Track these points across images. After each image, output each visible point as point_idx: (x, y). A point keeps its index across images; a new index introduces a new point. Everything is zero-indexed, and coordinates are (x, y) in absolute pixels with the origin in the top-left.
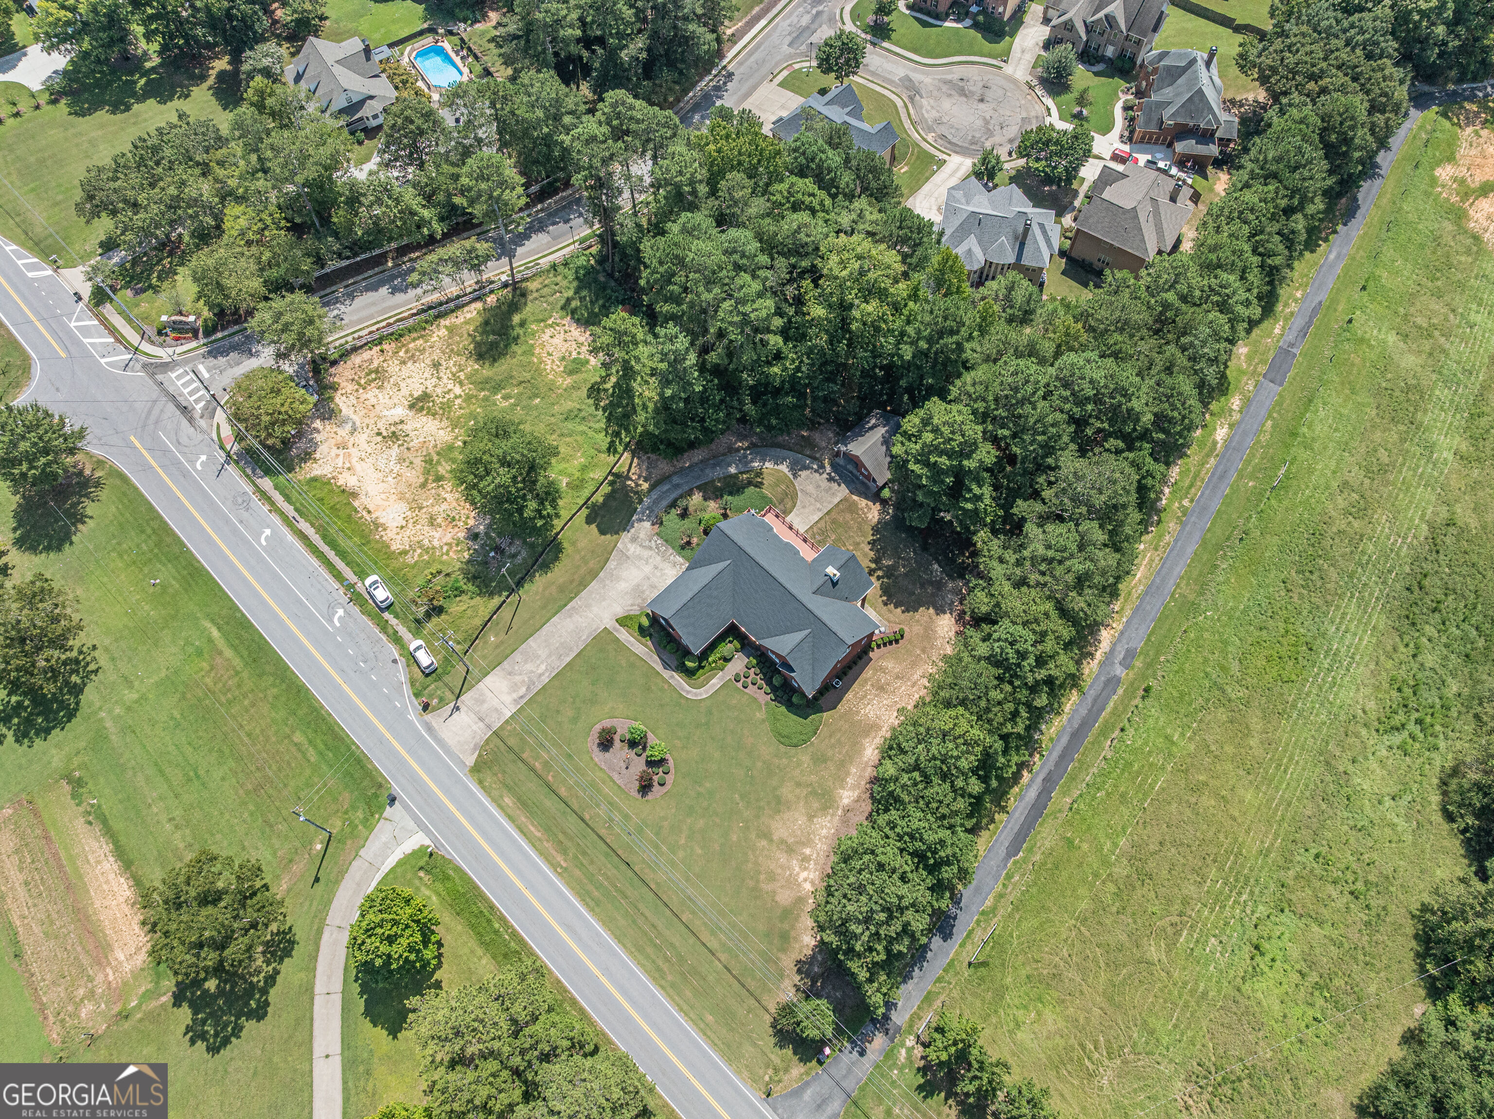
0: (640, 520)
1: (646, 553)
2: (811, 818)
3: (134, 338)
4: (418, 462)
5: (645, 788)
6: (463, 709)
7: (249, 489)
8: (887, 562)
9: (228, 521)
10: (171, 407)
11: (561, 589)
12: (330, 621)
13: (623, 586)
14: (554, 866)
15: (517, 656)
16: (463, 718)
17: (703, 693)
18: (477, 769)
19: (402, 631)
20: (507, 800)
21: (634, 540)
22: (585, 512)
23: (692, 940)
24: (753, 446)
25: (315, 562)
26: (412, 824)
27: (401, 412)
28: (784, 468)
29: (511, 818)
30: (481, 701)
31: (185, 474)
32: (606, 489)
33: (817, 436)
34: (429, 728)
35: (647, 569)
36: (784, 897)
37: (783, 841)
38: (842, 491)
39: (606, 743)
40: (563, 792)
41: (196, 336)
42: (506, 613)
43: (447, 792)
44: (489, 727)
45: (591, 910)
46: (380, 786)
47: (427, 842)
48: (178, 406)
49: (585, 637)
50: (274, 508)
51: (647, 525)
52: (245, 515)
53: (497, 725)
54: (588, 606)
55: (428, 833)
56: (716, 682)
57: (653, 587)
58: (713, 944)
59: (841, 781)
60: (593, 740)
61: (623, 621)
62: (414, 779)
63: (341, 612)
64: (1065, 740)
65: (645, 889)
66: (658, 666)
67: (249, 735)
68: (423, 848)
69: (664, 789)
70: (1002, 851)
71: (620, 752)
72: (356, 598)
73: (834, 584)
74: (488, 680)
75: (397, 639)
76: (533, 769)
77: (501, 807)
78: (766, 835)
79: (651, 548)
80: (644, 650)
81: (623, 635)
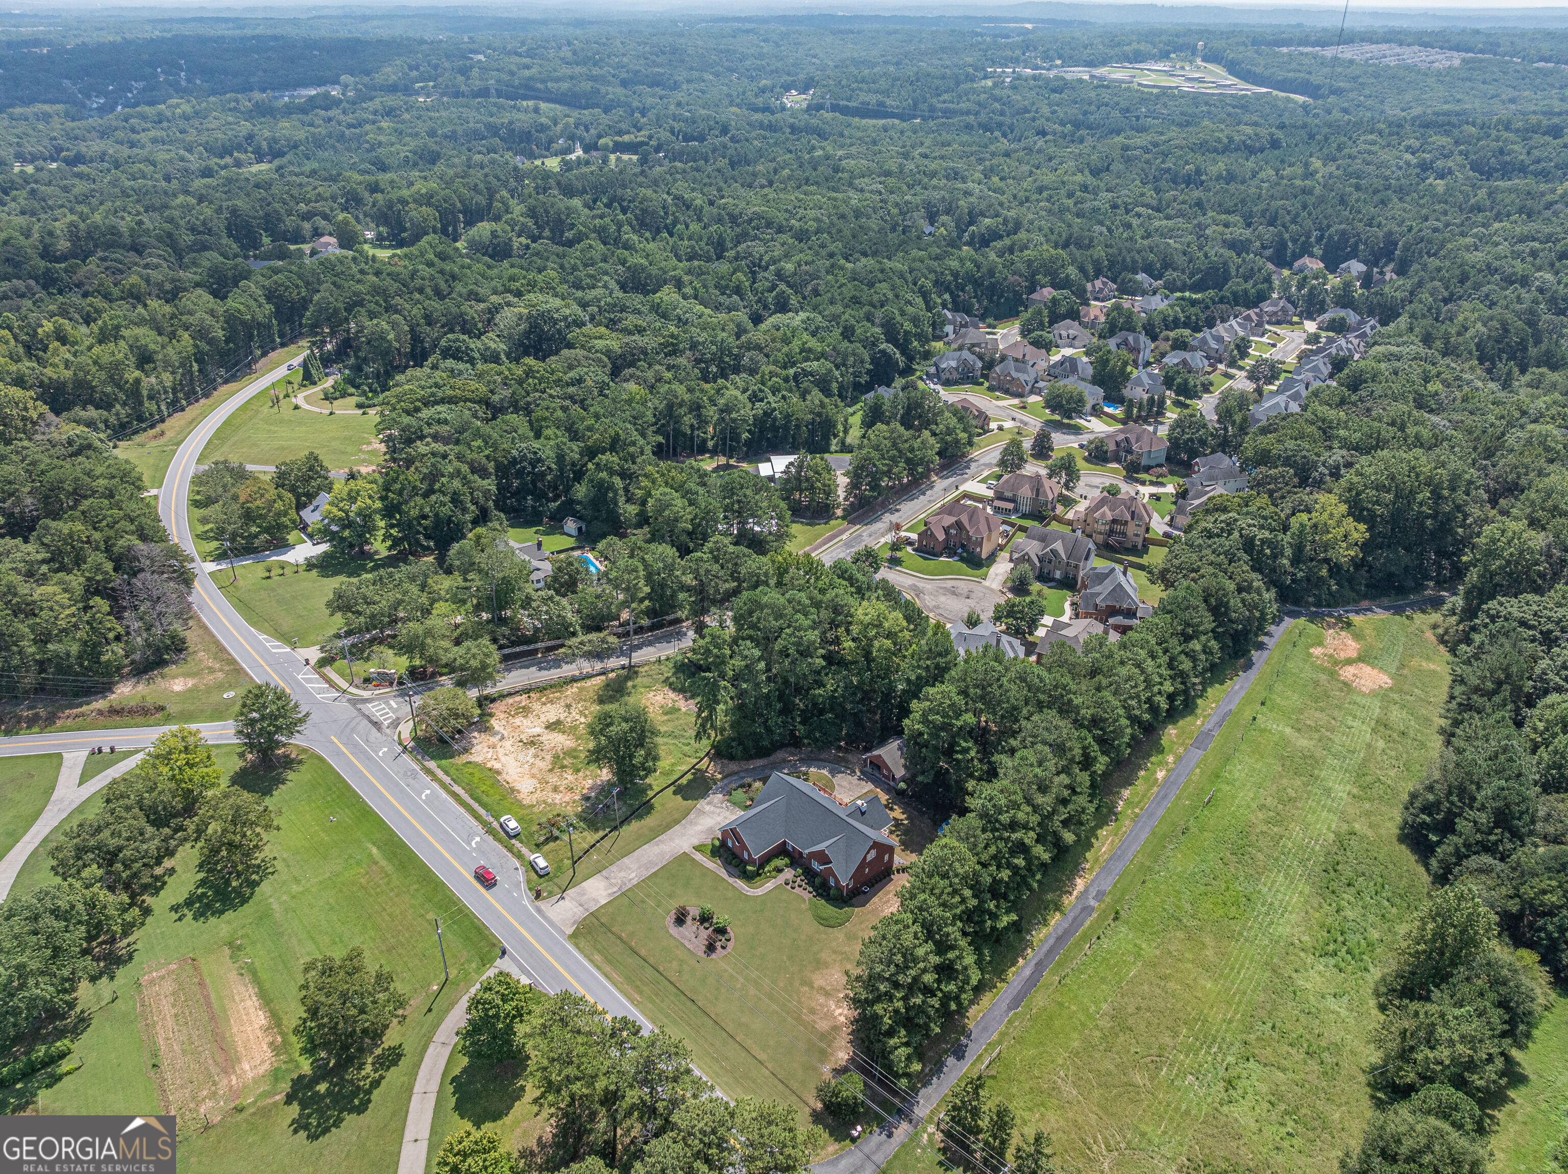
0: (714, 794)
1: (718, 810)
3: (344, 685)
4: (549, 757)
5: (711, 948)
6: (567, 899)
7: (417, 768)
9: (398, 784)
10: (366, 722)
11: (651, 829)
12: (469, 844)
13: (699, 828)
15: (613, 868)
16: (567, 904)
17: (759, 892)
18: (574, 937)
19: (524, 850)
20: (596, 957)
21: (709, 803)
22: (672, 788)
23: (744, 1054)
24: (801, 760)
25: (462, 810)
26: (516, 971)
27: (538, 730)
28: (825, 772)
29: (599, 968)
30: (583, 894)
31: (369, 758)
32: (689, 776)
33: (850, 757)
34: (539, 911)
35: (719, 819)
36: (823, 1025)
37: (822, 988)
38: (870, 786)
39: (680, 920)
40: (643, 952)
41: (391, 684)
42: (606, 843)
43: (548, 949)
44: (587, 910)
48: (371, 721)
49: (668, 858)
50: (435, 778)
51: (720, 796)
52: (412, 782)
53: (593, 909)
54: (672, 840)
55: (529, 976)
56: (770, 885)
58: (762, 1056)
60: (670, 919)
61: (698, 848)
62: (522, 941)
63: (478, 839)
64: (1051, 941)
65: (706, 1019)
66: (725, 876)
67: (390, 915)
69: (724, 952)
70: (1004, 1006)
71: (690, 927)
72: (490, 831)
73: (863, 814)
74: (590, 882)
75: (519, 856)
76: (620, 938)
77: (591, 961)
78: (808, 984)
79: (721, 808)
80: (714, 866)
81: (698, 856)
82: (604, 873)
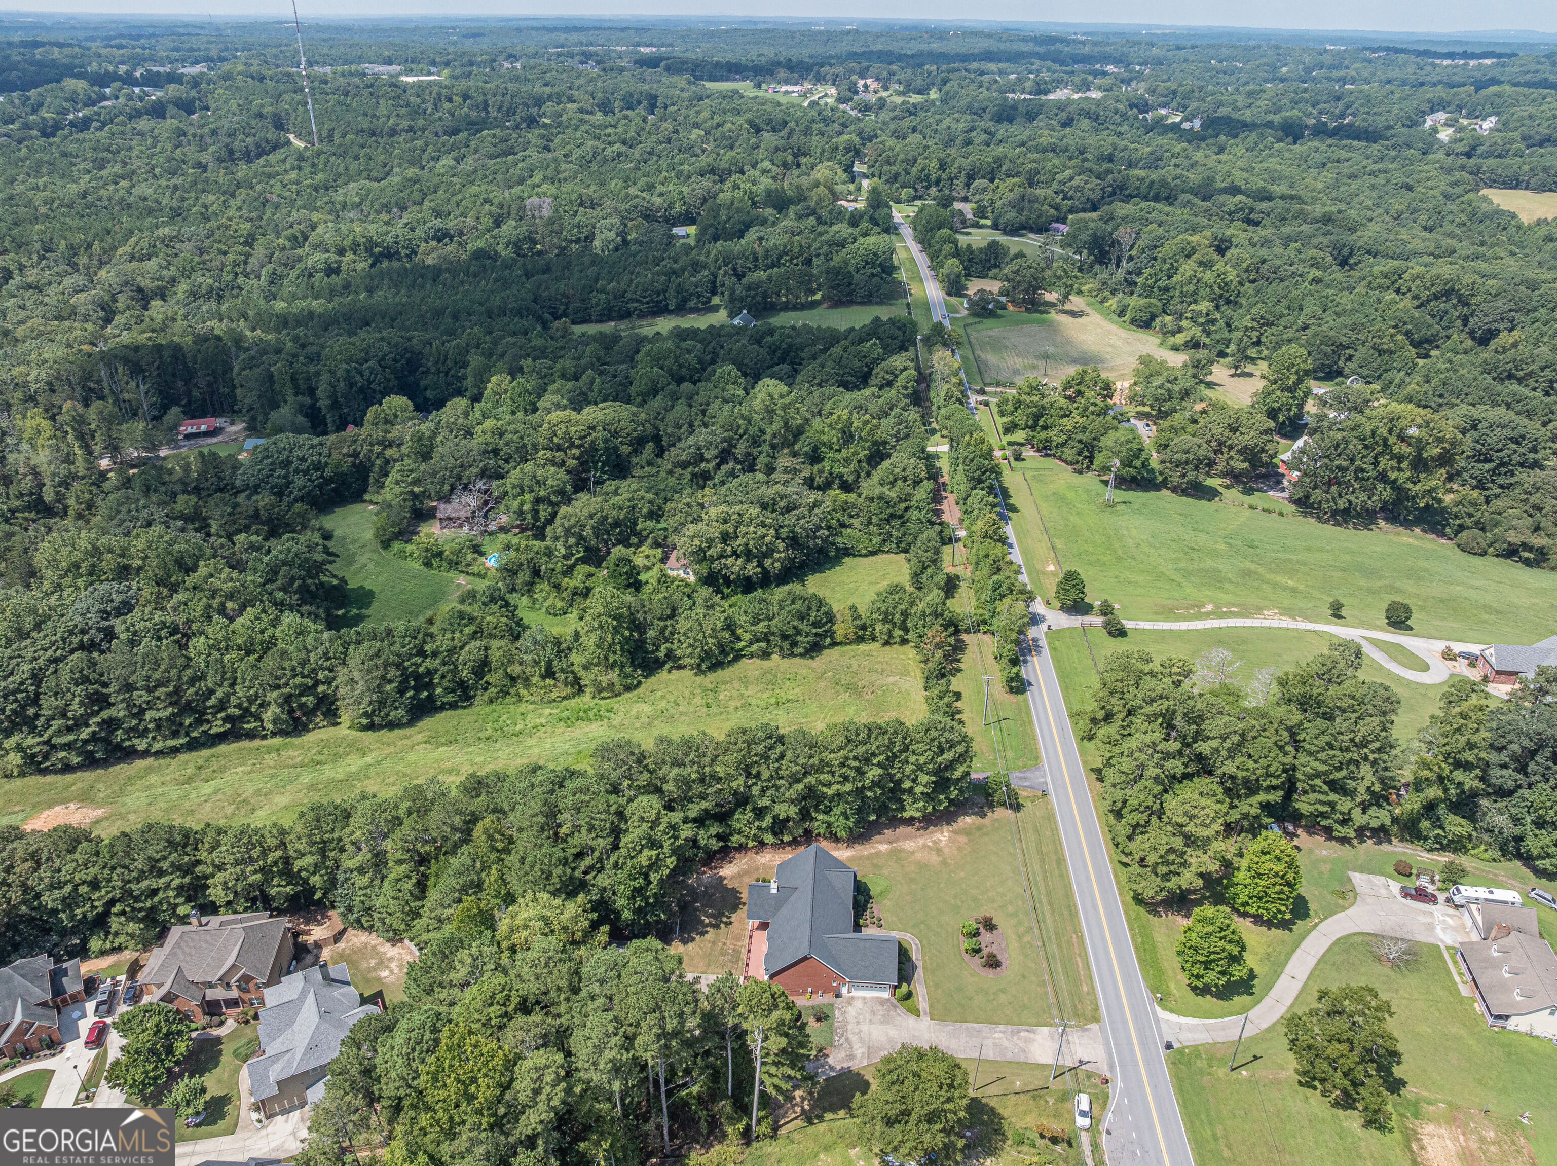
0: (832, 1068)
1: (854, 1039)
2: (913, 853)
5: (991, 926)
6: (1077, 1059)
13: (892, 1032)
14: (1081, 939)
15: (1009, 1056)
16: (1080, 1052)
17: (908, 936)
18: (1096, 1019)
19: (1087, 1150)
20: (1085, 989)
21: (851, 1057)
23: (1028, 861)
26: (1164, 1026)
30: (1059, 1053)
34: (1111, 1067)
35: (865, 1027)
37: (938, 856)
39: (993, 963)
43: (1124, 1022)
44: (1066, 1033)
45: (1075, 906)
46: (1174, 1063)
49: (950, 1028)
51: (830, 1060)
53: (1059, 1030)
55: (1154, 1013)
56: (894, 935)
57: (873, 1013)
59: (878, 854)
60: (1001, 971)
61: (916, 1013)
62: (1144, 1045)
66: (920, 971)
74: (1042, 1060)
75: (1096, 1148)
77: (1093, 987)
78: (944, 863)
79: (847, 1039)
80: (920, 987)
81: (923, 1004)
82: (1022, 1059)
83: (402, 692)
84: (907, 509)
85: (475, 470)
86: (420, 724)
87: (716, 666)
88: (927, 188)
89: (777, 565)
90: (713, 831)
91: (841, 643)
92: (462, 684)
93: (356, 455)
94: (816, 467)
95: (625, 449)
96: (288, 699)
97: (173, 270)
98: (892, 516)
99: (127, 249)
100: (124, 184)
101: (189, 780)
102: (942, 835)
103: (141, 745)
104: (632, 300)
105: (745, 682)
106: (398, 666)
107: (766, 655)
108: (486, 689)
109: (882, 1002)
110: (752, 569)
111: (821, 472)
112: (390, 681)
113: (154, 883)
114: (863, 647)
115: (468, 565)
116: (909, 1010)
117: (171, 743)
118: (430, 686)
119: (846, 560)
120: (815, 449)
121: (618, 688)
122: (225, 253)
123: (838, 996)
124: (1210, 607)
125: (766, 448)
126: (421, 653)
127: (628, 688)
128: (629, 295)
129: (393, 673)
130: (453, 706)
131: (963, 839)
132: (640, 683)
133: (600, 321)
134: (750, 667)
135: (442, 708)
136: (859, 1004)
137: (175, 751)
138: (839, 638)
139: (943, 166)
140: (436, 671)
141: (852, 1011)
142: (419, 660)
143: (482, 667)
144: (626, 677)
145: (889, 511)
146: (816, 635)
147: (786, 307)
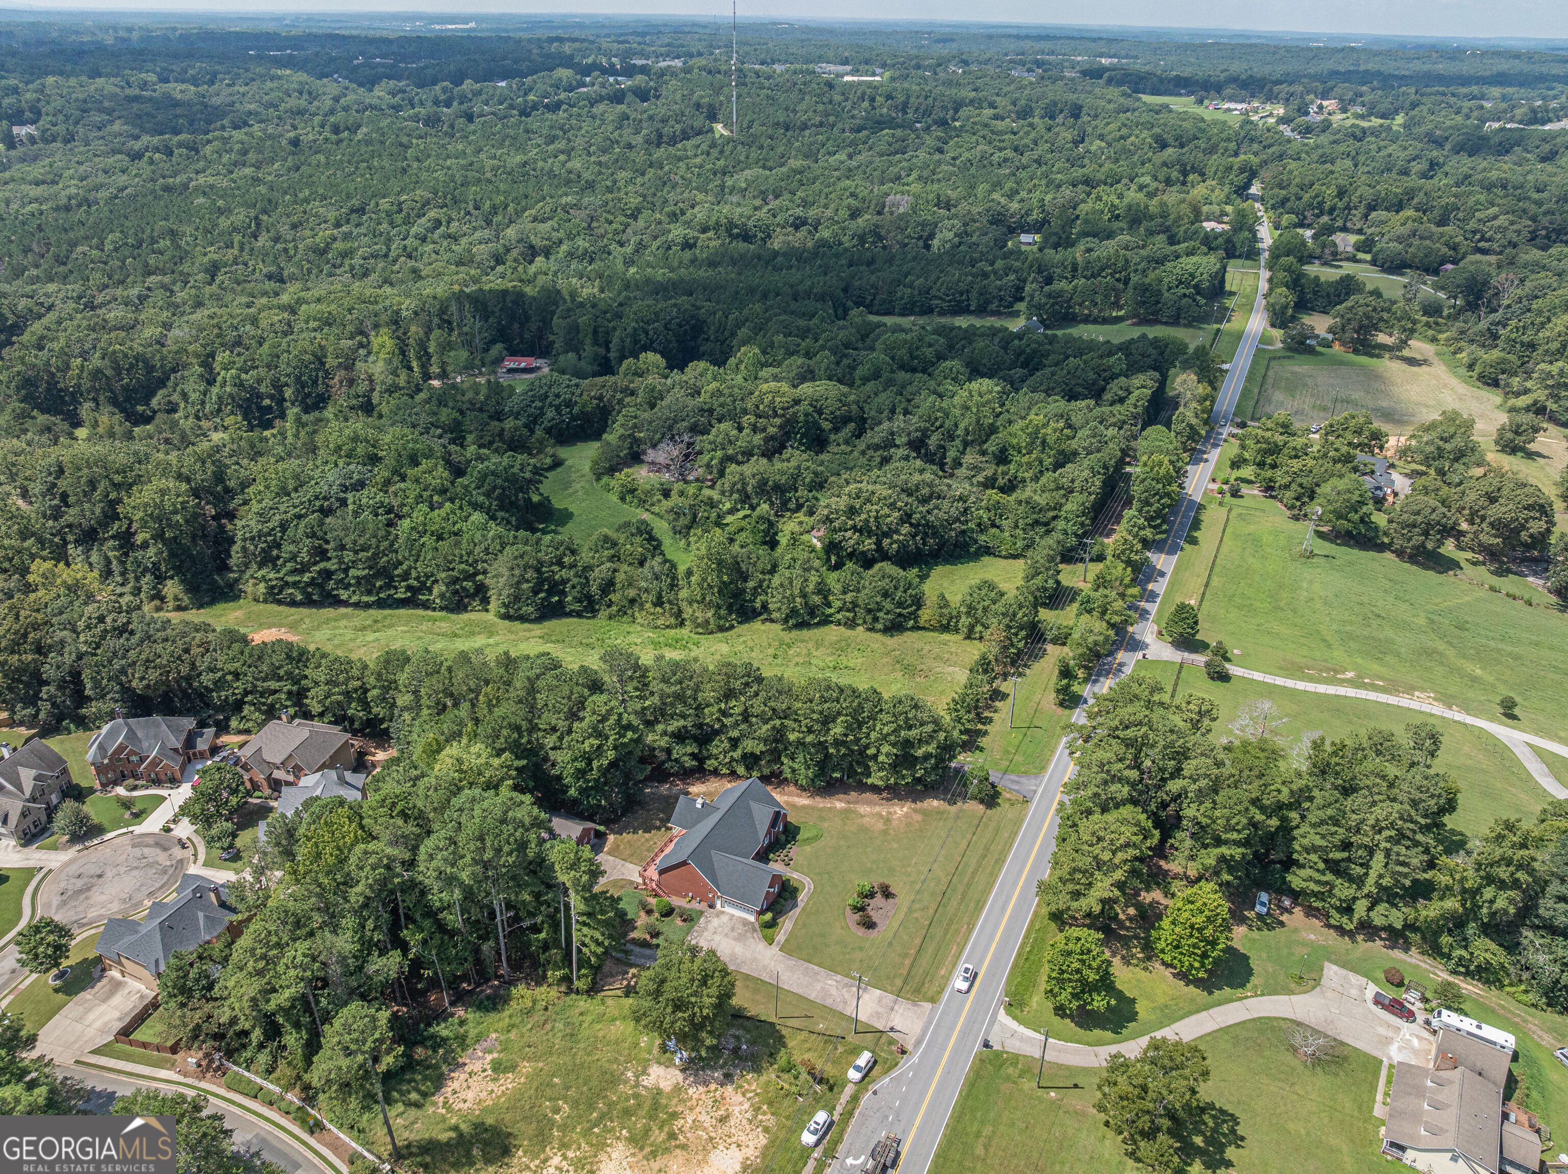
2: (862, 816)
5: (889, 894)
6: (890, 1025)
8: (658, 823)
11: (756, 991)
13: (739, 949)
14: (970, 931)
15: (829, 1002)
16: (897, 1021)
17: (807, 880)
18: (933, 1000)
20: (943, 973)
23: (968, 853)
26: (996, 1027)
30: (878, 1015)
34: (918, 1043)
35: (718, 938)
37: (885, 825)
38: (605, 856)
39: (869, 925)
40: (918, 941)
44: (895, 1002)
45: (985, 903)
46: (982, 1061)
47: (1002, 1011)
49: (792, 962)
53: (891, 997)
54: (765, 968)
55: (995, 1014)
56: (795, 876)
57: (733, 929)
59: (831, 809)
60: (872, 933)
61: (770, 941)
62: (964, 1034)
63: (850, 1161)
65: (953, 881)
66: (798, 910)
68: (1009, 1013)
71: (872, 916)
76: (912, 965)
78: (885, 833)
80: (787, 924)
81: (781, 936)
82: (839, 1008)
83: (536, 593)
84: (1055, 518)
85: (685, 424)
86: (547, 624)
87: (802, 625)
88: (1318, 216)
89: (895, 546)
90: (689, 750)
91: (923, 628)
92: (589, 598)
93: (601, 398)
94: (1001, 469)
95: (826, 425)
96: (455, 581)
97: (561, 234)
98: (1037, 522)
99: (533, 212)
100: (562, 157)
101: (364, 629)
102: (901, 810)
103: (344, 594)
104: (936, 297)
105: (818, 644)
106: (538, 570)
107: (851, 624)
108: (609, 606)
109: (745, 923)
110: (869, 544)
111: (1004, 474)
112: (528, 581)
113: (273, 685)
114: (946, 637)
115: (653, 505)
116: (765, 937)
117: (365, 599)
118: (563, 593)
119: (986, 559)
120: (1003, 450)
121: (712, 627)
122: (611, 223)
123: (712, 906)
124: (1350, 675)
125: (957, 442)
126: (560, 563)
127: (721, 629)
128: (933, 292)
129: (530, 574)
130: (579, 615)
131: (918, 817)
132: (732, 627)
133: (903, 315)
134: (832, 633)
135: (569, 615)
136: (725, 919)
137: (368, 606)
138: (922, 623)
139: (1341, 194)
140: (569, 580)
141: (715, 922)
142: (556, 568)
143: (608, 586)
144: (720, 618)
145: (1035, 516)
146: (900, 615)
147: (1087, 320)
